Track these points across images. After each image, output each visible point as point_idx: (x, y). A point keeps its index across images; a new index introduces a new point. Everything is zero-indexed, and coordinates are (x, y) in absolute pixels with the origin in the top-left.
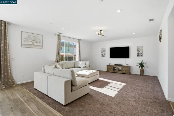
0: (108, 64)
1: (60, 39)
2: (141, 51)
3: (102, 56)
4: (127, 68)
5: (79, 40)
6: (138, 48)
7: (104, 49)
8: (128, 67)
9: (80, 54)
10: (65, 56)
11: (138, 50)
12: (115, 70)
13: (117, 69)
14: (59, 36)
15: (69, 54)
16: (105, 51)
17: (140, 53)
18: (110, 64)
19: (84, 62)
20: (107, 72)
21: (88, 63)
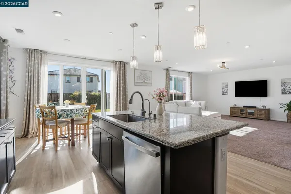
0: (233, 106)
1: (169, 74)
2: (289, 86)
3: (223, 94)
4: (263, 112)
5: (189, 73)
6: (283, 82)
7: (225, 83)
8: (266, 109)
9: (191, 92)
10: (173, 95)
11: (283, 84)
12: (244, 113)
13: (247, 113)
14: (167, 70)
15: (178, 92)
16: (227, 86)
17: (288, 89)
18: (235, 105)
19: (198, 103)
20: (230, 116)
21: (203, 103)
